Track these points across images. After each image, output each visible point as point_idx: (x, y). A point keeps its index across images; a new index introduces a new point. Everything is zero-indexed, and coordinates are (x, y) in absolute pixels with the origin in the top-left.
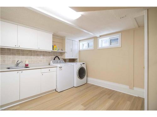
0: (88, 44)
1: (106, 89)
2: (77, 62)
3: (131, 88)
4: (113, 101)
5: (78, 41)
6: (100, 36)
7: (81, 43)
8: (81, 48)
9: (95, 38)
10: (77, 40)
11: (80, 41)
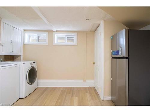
0: (39, 37)
1: (64, 88)
2: (20, 60)
3: (85, 81)
4: (77, 98)
5: (23, 31)
6: (57, 31)
7: (27, 35)
8: (26, 41)
9: (50, 32)
10: (21, 28)
11: (25, 30)
